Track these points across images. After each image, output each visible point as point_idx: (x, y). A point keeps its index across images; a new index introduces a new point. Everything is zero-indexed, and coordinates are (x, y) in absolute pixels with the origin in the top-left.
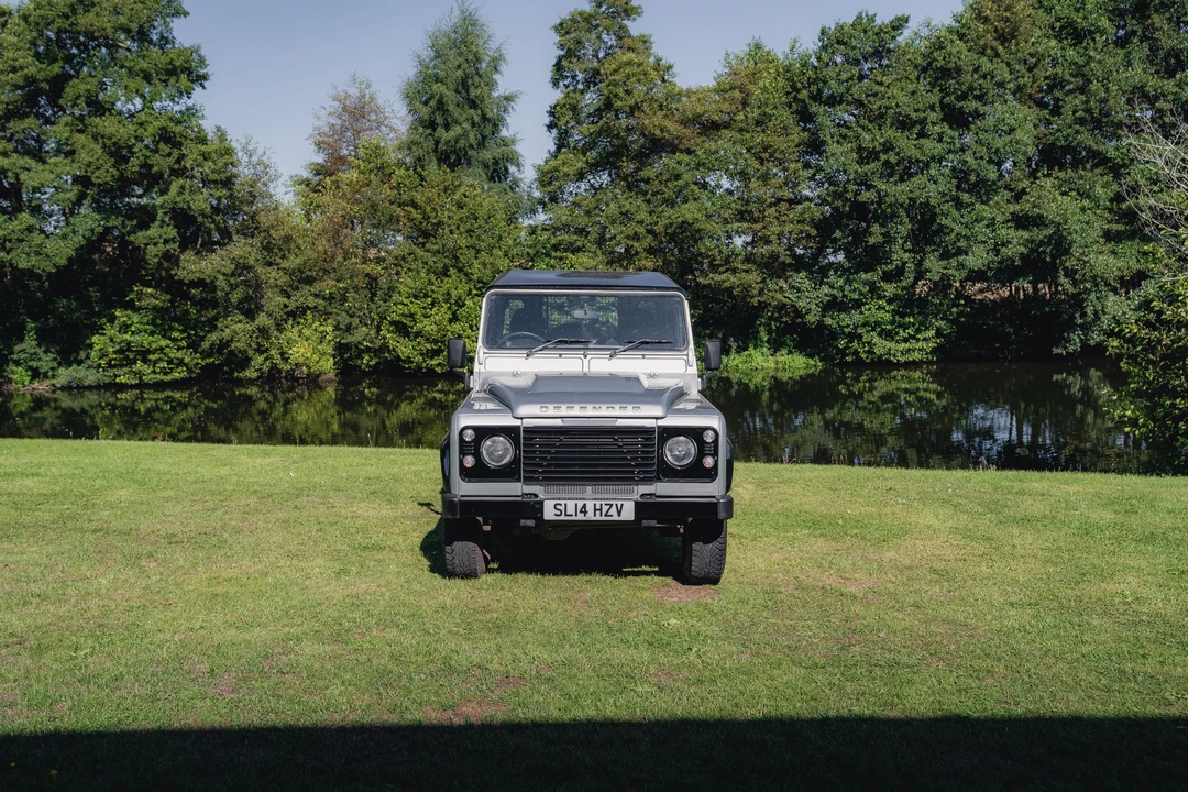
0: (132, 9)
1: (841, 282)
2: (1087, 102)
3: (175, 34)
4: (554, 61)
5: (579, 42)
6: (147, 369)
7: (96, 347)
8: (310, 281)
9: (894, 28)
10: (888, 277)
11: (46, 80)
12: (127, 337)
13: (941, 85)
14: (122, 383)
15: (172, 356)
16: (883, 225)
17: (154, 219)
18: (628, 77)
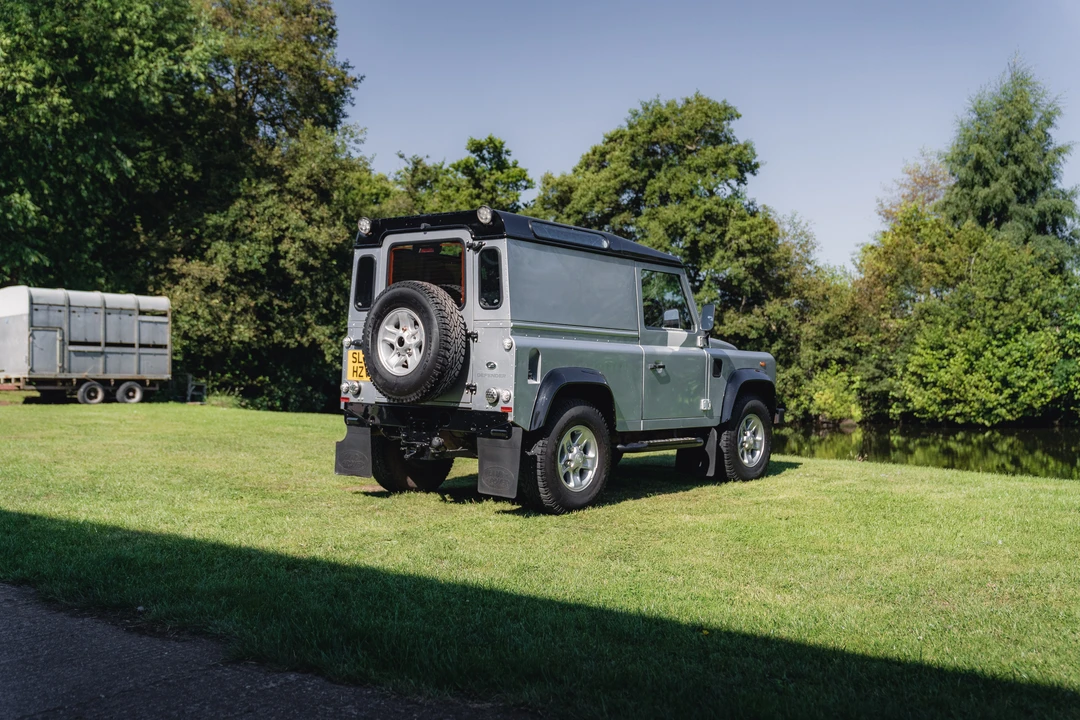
8: (839, 335)
11: (635, 182)
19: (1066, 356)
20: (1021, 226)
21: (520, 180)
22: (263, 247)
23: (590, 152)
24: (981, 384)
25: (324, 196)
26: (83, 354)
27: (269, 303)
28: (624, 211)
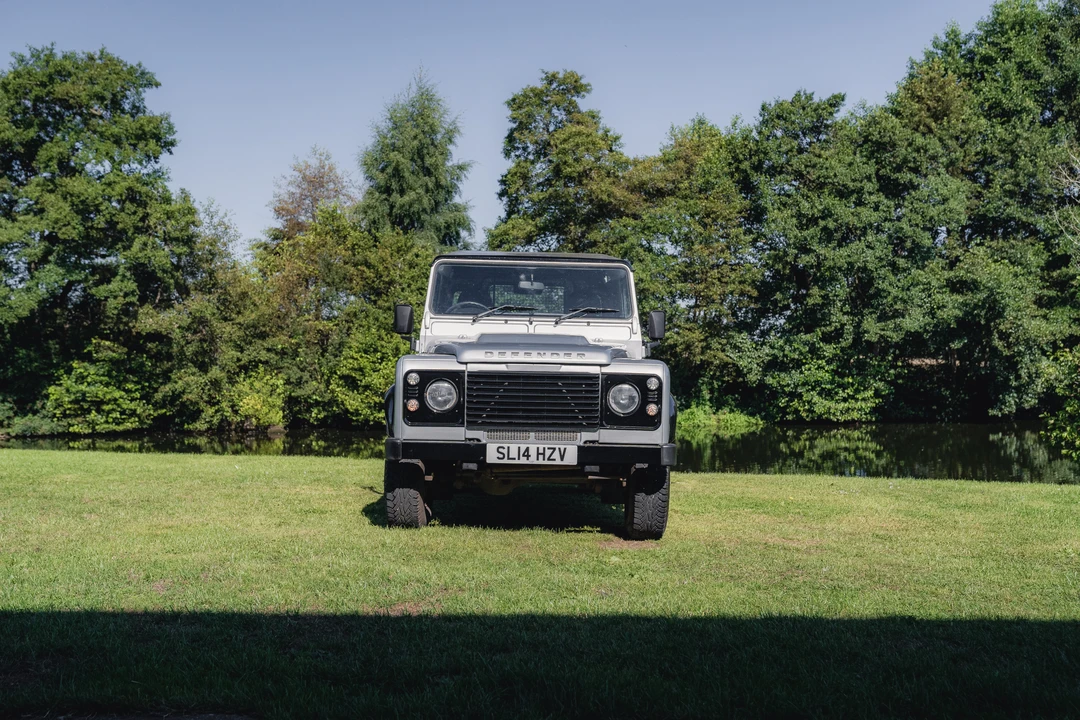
0: (107, 79)
1: (781, 342)
2: (1017, 176)
3: (146, 103)
4: (506, 134)
5: (530, 115)
6: (101, 419)
7: (52, 397)
8: (263, 336)
9: (831, 105)
10: (827, 338)
11: (21, 144)
12: (83, 387)
13: (877, 158)
14: (75, 433)
15: (125, 406)
16: (821, 288)
17: (115, 274)
18: (577, 145)
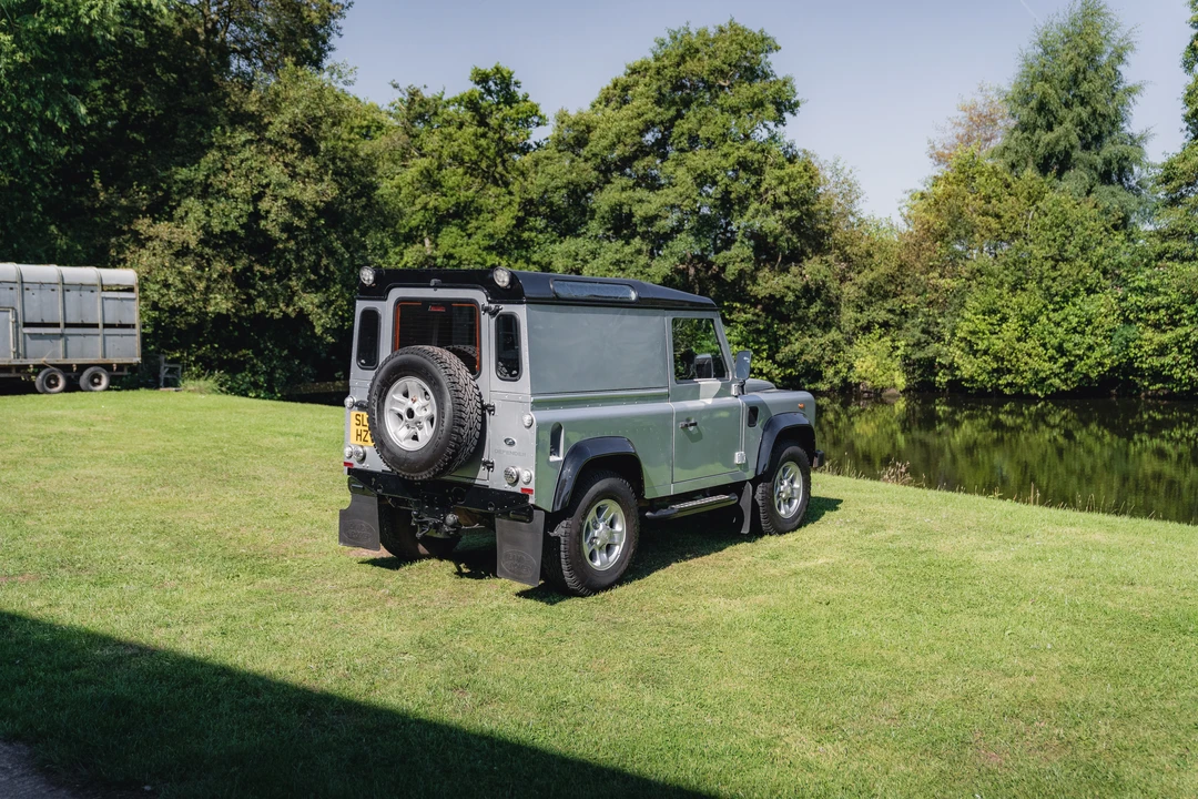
4: (1187, 43)
8: (885, 297)
11: (661, 123)
17: (734, 240)
19: (1127, 321)
20: (1085, 176)
21: (531, 117)
22: (240, 205)
23: (611, 85)
24: (1034, 352)
25: (309, 146)
26: (40, 336)
27: (249, 268)
28: (647, 154)
